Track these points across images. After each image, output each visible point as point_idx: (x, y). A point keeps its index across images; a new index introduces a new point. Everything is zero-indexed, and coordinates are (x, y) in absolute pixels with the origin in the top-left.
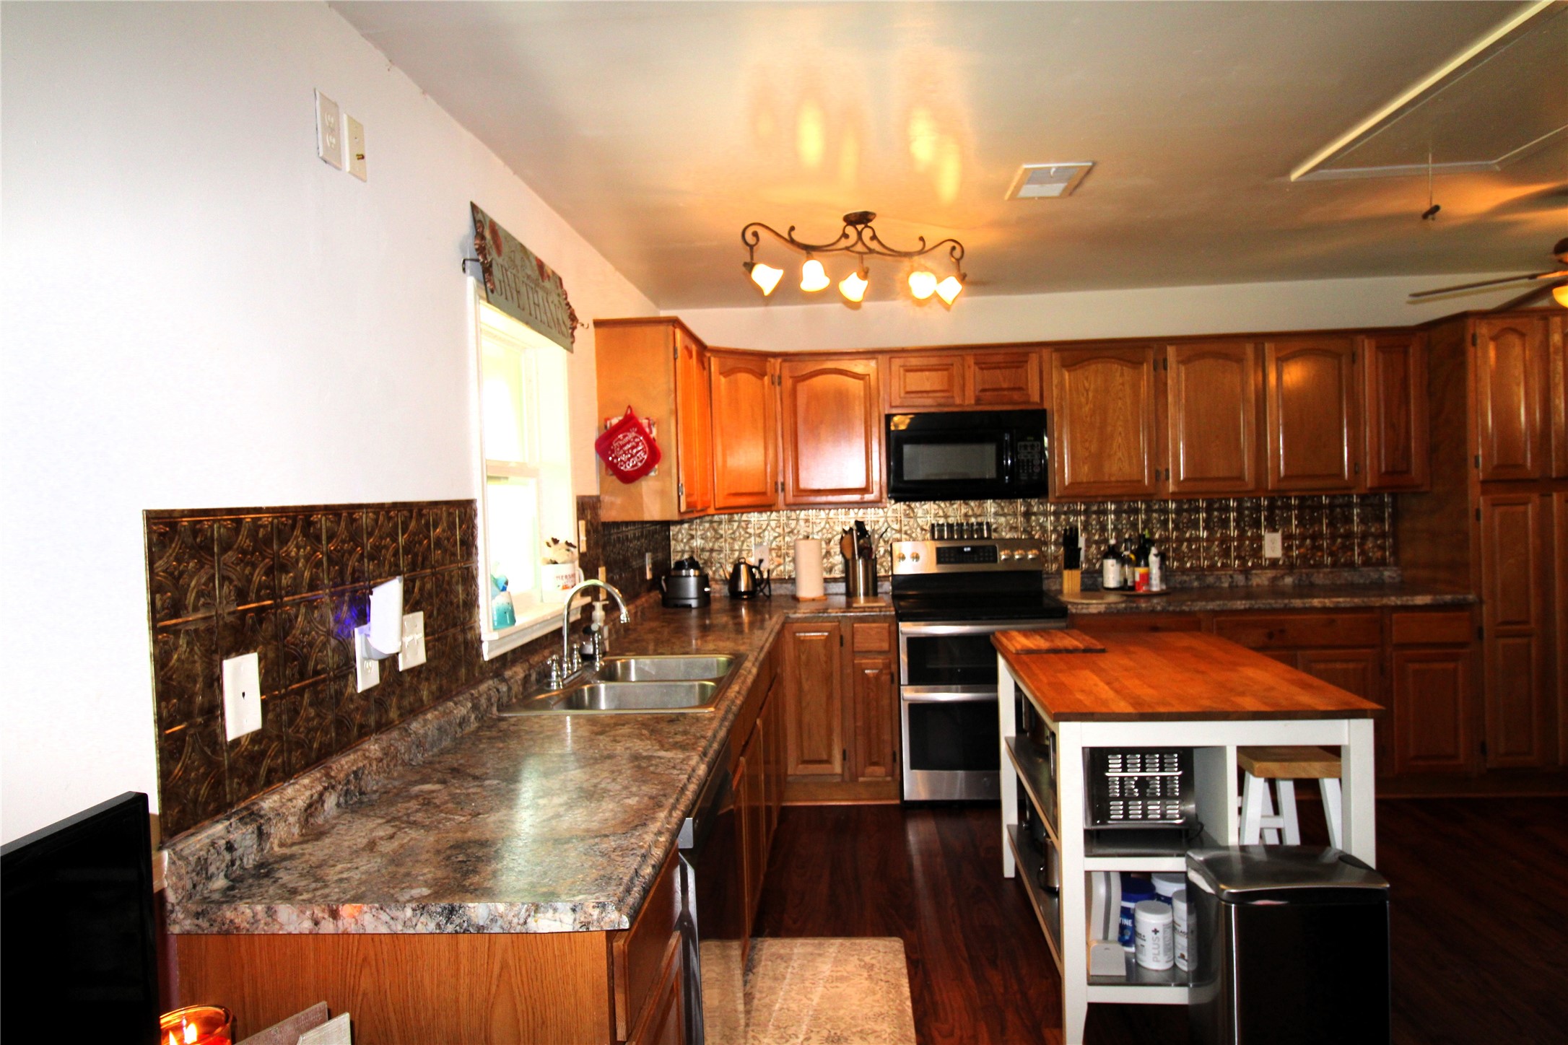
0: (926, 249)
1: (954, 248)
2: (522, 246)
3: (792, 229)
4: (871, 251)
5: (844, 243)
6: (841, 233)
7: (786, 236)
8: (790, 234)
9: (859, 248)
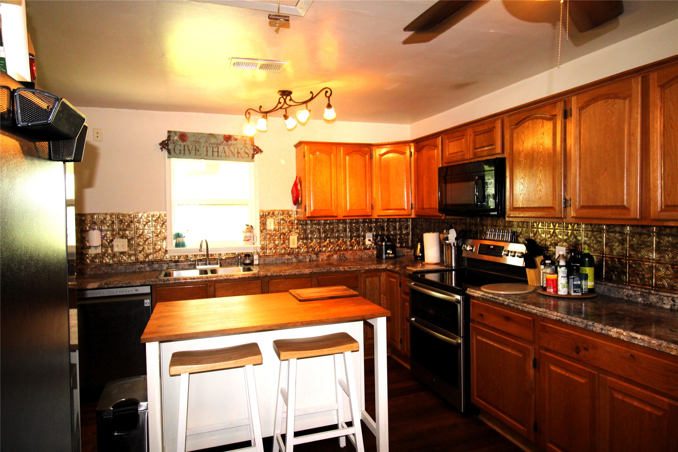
0: (314, 95)
1: (327, 92)
2: (210, 134)
3: (261, 107)
4: (290, 106)
5: (280, 106)
6: (278, 101)
7: (258, 110)
8: (260, 109)
9: (285, 106)
